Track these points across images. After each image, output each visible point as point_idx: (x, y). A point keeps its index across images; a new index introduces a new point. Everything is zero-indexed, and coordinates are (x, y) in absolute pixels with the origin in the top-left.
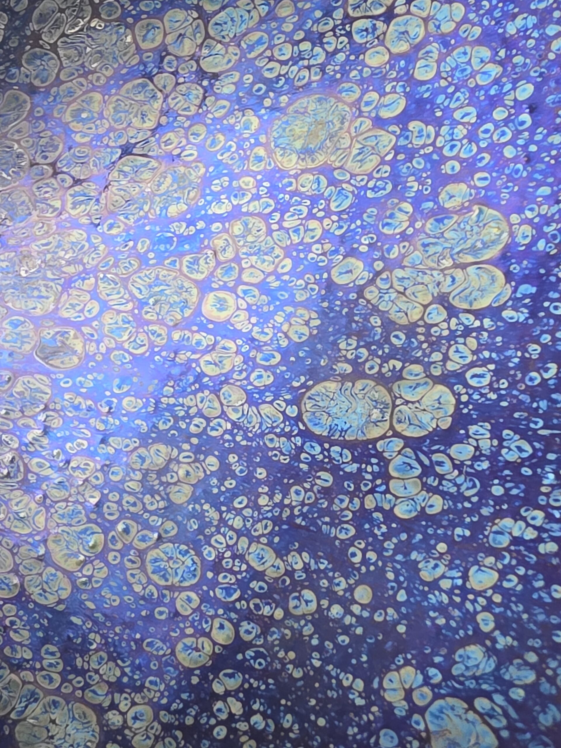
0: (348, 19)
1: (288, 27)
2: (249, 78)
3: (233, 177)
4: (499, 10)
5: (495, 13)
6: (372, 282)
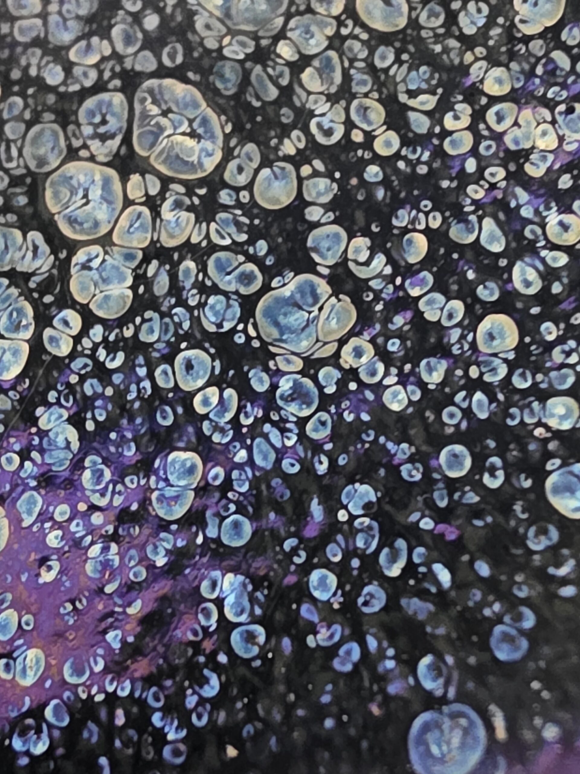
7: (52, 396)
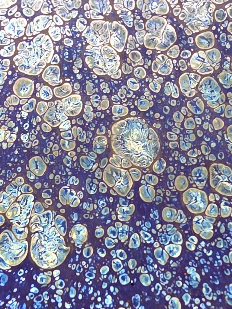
0: (208, 164)
1: (206, 126)
2: (173, 103)
3: (109, 95)
4: (205, 262)
5: (203, 259)
6: (27, 181)
7: (190, 263)
